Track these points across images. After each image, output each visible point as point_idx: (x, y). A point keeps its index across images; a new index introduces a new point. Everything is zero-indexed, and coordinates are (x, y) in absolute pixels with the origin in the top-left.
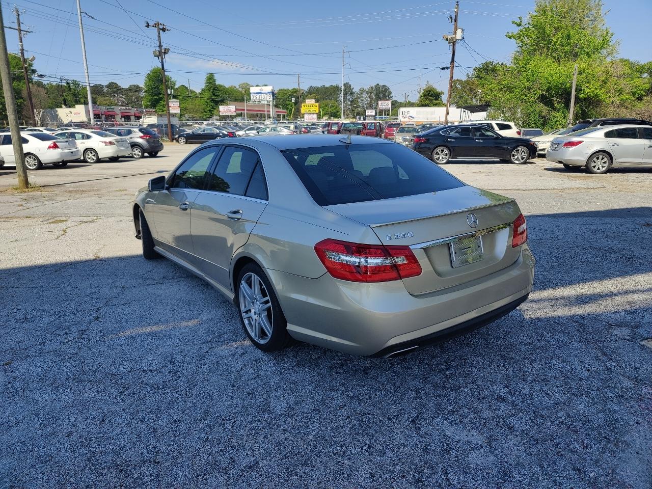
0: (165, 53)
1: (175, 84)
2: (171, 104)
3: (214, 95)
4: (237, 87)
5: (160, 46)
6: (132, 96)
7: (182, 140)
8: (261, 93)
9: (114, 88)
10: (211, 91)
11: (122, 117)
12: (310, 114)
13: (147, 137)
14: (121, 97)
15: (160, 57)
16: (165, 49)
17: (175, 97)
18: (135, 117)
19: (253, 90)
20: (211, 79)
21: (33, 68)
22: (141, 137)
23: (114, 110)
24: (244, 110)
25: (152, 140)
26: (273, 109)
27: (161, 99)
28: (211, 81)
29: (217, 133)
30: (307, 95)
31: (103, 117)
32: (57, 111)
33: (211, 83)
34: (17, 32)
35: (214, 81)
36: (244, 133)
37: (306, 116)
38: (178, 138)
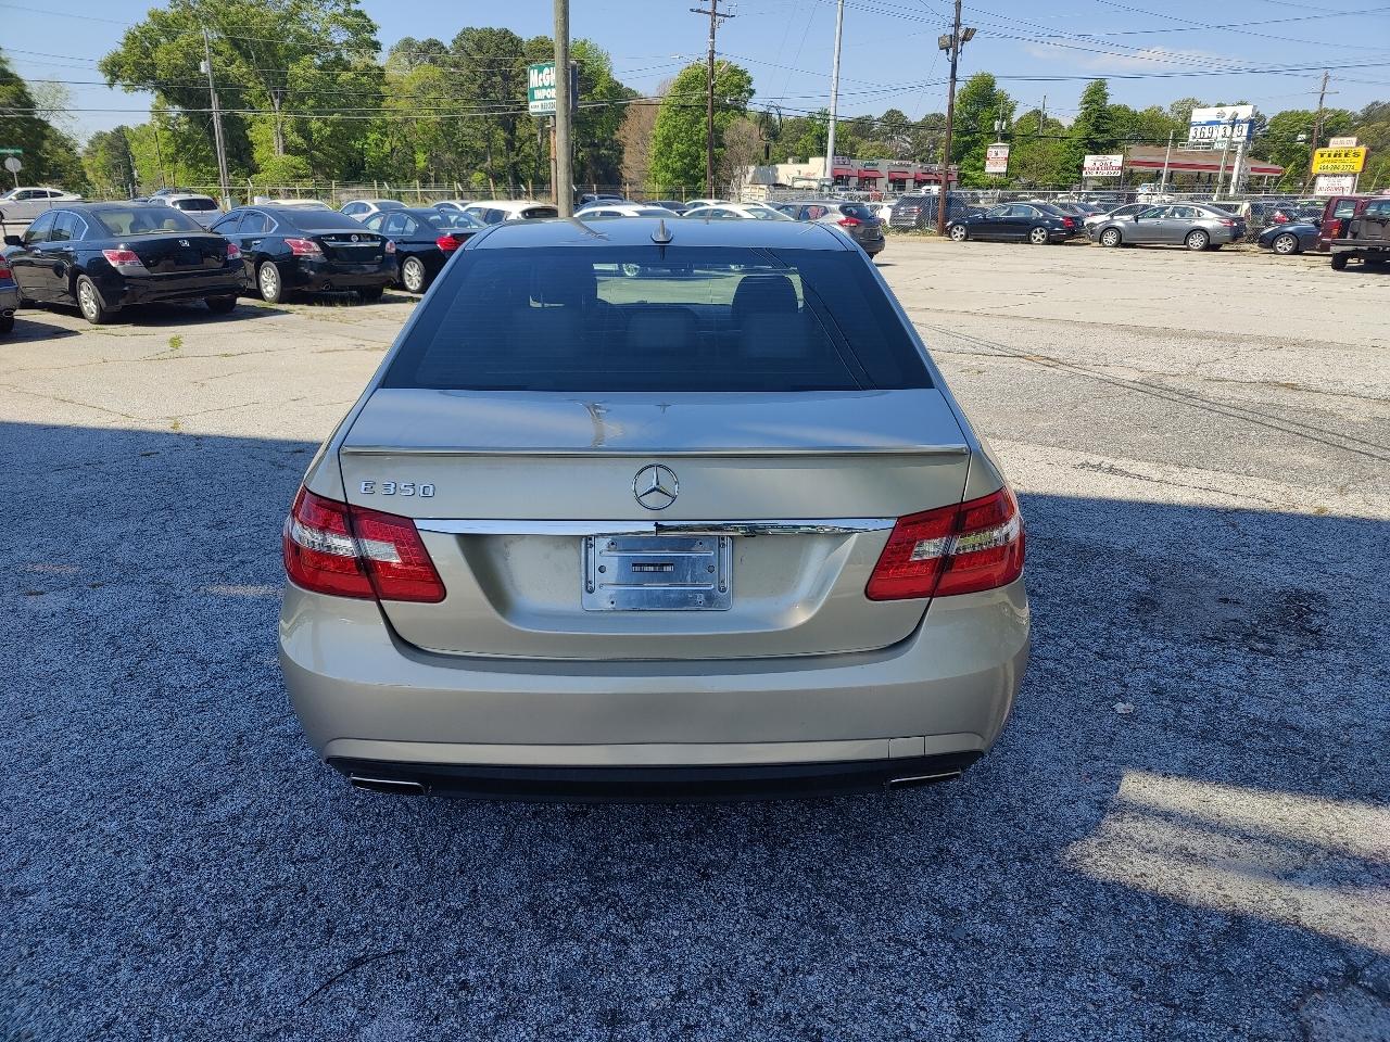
0: (965, 39)
1: (1012, 109)
2: (991, 152)
3: (1097, 130)
4: (1167, 109)
5: (957, 25)
6: (925, 137)
7: (959, 232)
8: (1218, 123)
9: (895, 121)
10: (1092, 121)
11: (890, 181)
12: (1335, 175)
13: (851, 222)
14: (905, 141)
15: (951, 50)
16: (968, 30)
17: (1006, 137)
18: (915, 181)
19: (1198, 115)
20: (1096, 94)
21: (752, 87)
22: (841, 223)
23: (878, 168)
24: (1163, 165)
25: (861, 230)
26: (1241, 163)
27: (976, 142)
28: (1096, 98)
29: (1038, 220)
30: (1358, 126)
31: (854, 182)
32: (777, 170)
33: (1093, 101)
34: (710, 17)
35: (1105, 97)
36: (1108, 218)
37: (1321, 182)
38: (952, 226)
